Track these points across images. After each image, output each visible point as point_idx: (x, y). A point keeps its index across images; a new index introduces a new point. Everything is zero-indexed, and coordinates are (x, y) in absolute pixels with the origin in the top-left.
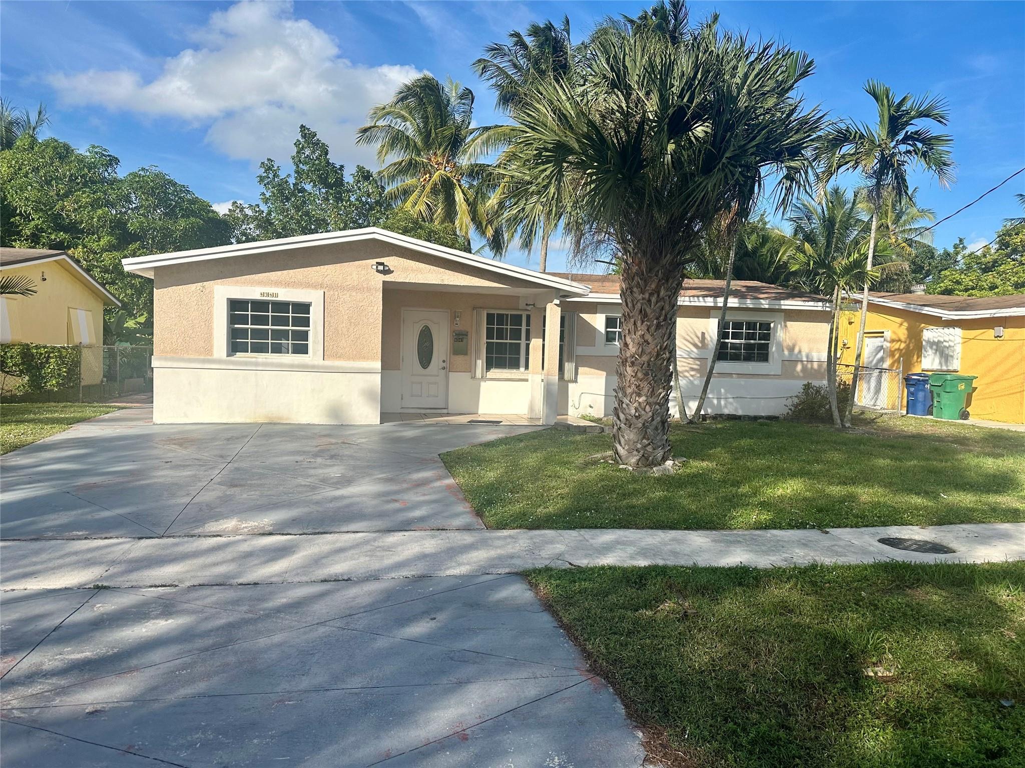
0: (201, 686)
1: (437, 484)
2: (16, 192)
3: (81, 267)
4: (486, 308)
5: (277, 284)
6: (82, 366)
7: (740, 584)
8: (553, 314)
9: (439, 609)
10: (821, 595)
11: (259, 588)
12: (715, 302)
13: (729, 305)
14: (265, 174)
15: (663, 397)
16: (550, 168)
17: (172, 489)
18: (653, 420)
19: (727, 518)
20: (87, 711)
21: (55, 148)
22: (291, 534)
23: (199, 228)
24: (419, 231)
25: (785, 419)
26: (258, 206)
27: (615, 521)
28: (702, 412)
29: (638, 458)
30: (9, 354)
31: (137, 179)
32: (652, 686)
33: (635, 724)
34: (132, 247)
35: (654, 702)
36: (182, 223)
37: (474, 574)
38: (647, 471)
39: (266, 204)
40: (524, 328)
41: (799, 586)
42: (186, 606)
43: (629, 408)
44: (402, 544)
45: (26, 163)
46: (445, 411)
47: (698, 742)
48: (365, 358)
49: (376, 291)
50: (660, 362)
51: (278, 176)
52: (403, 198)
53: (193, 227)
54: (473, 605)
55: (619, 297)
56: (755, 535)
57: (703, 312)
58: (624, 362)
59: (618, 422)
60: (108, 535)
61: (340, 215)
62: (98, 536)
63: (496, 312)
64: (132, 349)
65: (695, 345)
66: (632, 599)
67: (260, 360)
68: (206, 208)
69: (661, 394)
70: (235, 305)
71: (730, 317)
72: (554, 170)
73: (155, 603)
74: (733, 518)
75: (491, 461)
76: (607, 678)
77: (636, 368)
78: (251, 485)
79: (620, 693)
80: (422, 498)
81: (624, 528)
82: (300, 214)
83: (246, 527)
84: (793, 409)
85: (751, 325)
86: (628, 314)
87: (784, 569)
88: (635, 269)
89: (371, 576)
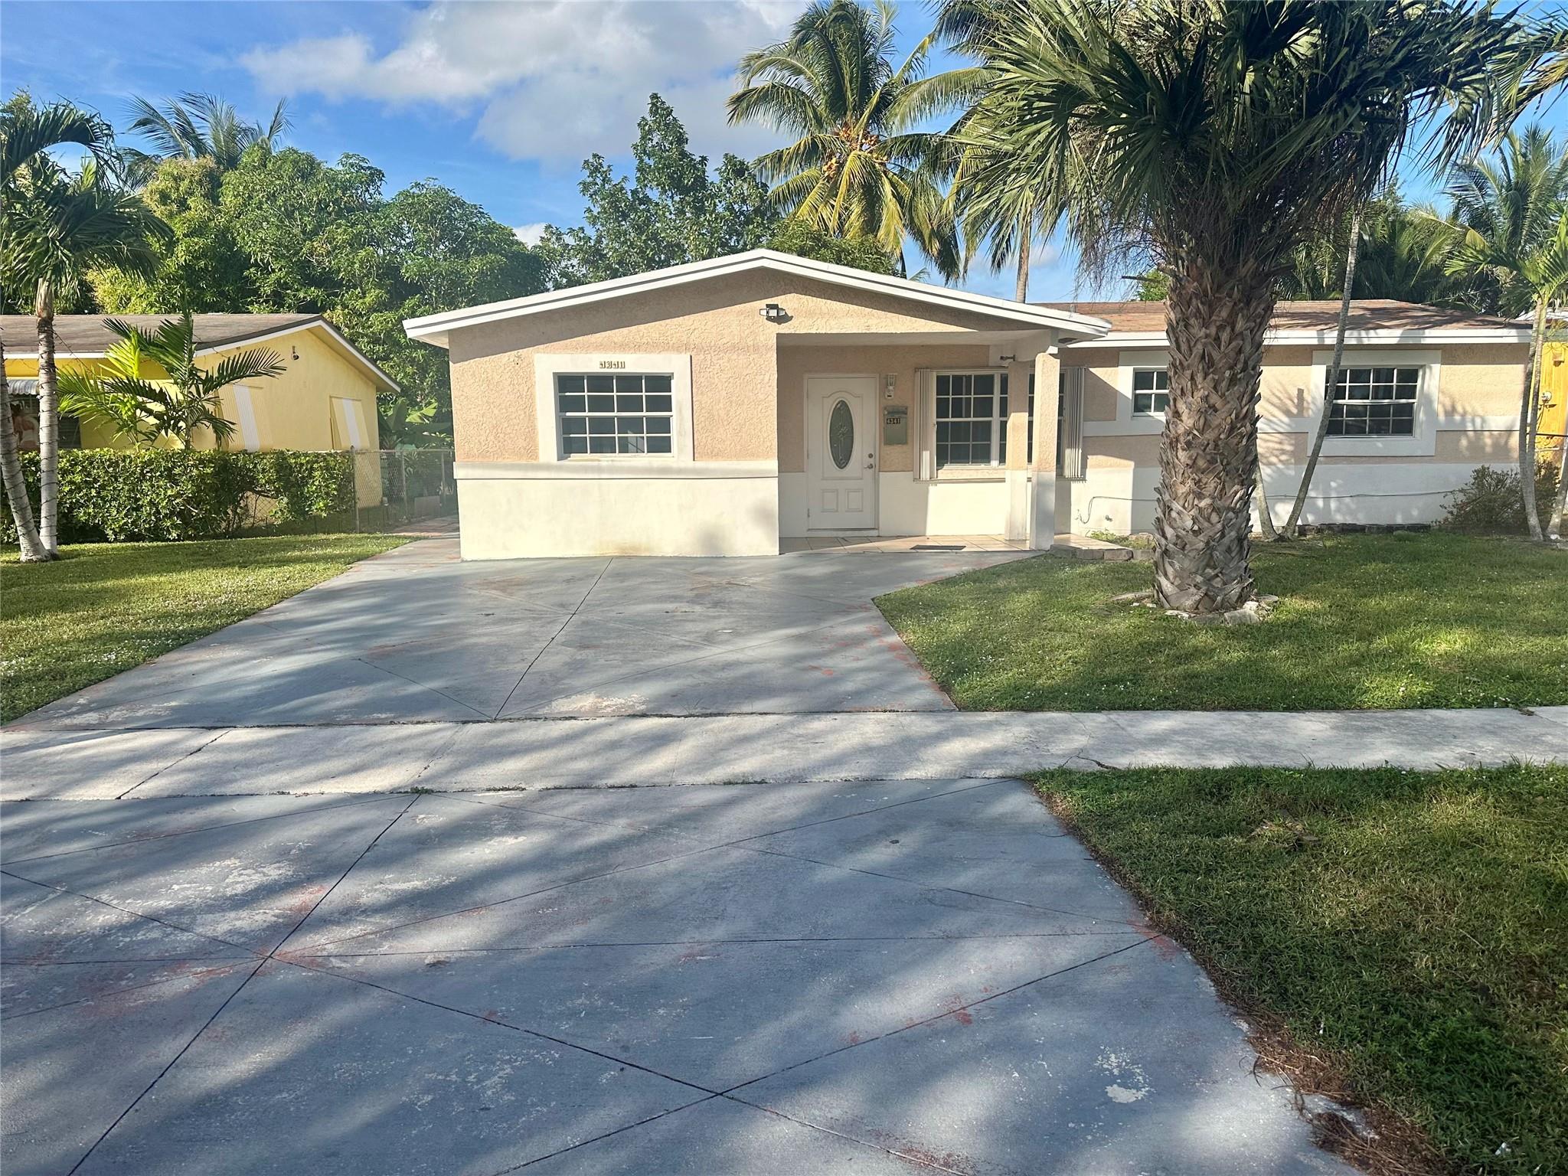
0: (576, 932)
1: (875, 643)
2: (248, 232)
3: (342, 336)
4: (936, 368)
5: (623, 347)
6: (356, 481)
7: (1387, 796)
8: (1047, 371)
9: (901, 828)
10: (1530, 815)
11: (637, 792)
12: (1321, 338)
13: (1347, 342)
14: (591, 179)
15: (1241, 498)
16: (1047, 127)
17: (501, 652)
18: (1223, 536)
19: (1354, 691)
20: (427, 962)
21: (295, 162)
22: (672, 716)
23: (501, 269)
24: (823, 250)
25: (1440, 529)
26: (582, 229)
27: (1166, 698)
28: (1299, 522)
29: (1197, 598)
30: (259, 467)
31: (410, 201)
32: (1255, 953)
33: (1233, 1009)
34: (409, 303)
35: (1261, 976)
36: (476, 264)
37: (949, 777)
38: (1214, 619)
39: (594, 225)
40: (997, 396)
41: (1491, 800)
42: (541, 818)
43: (1181, 519)
44: (833, 731)
45: (258, 187)
46: (874, 533)
47: (1341, 1041)
48: (754, 455)
49: (768, 350)
50: (1236, 441)
51: (610, 180)
52: (796, 200)
53: (492, 269)
54: (955, 824)
55: (1164, 335)
56: (1404, 718)
57: (1300, 355)
58: (1173, 444)
59: (1163, 541)
60: (421, 719)
61: (703, 234)
62: (410, 719)
63: (950, 373)
64: (419, 454)
65: (1288, 413)
66: (1208, 819)
67: (604, 464)
68: (508, 237)
69: (1236, 493)
70: (565, 382)
71: (1348, 362)
72: (1054, 130)
73: (498, 813)
74: (1365, 692)
75: (954, 607)
76: (1179, 937)
77: (1194, 452)
78: (608, 646)
79: (1205, 962)
80: (855, 665)
81: (1183, 709)
82: (644, 238)
83: (608, 706)
84: (1455, 511)
85: (1383, 374)
86: (1181, 363)
87: (1461, 773)
88: (1192, 287)
89: (794, 777)
